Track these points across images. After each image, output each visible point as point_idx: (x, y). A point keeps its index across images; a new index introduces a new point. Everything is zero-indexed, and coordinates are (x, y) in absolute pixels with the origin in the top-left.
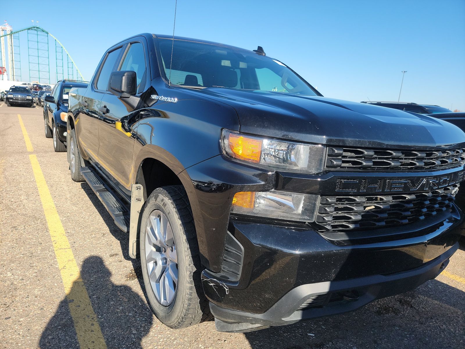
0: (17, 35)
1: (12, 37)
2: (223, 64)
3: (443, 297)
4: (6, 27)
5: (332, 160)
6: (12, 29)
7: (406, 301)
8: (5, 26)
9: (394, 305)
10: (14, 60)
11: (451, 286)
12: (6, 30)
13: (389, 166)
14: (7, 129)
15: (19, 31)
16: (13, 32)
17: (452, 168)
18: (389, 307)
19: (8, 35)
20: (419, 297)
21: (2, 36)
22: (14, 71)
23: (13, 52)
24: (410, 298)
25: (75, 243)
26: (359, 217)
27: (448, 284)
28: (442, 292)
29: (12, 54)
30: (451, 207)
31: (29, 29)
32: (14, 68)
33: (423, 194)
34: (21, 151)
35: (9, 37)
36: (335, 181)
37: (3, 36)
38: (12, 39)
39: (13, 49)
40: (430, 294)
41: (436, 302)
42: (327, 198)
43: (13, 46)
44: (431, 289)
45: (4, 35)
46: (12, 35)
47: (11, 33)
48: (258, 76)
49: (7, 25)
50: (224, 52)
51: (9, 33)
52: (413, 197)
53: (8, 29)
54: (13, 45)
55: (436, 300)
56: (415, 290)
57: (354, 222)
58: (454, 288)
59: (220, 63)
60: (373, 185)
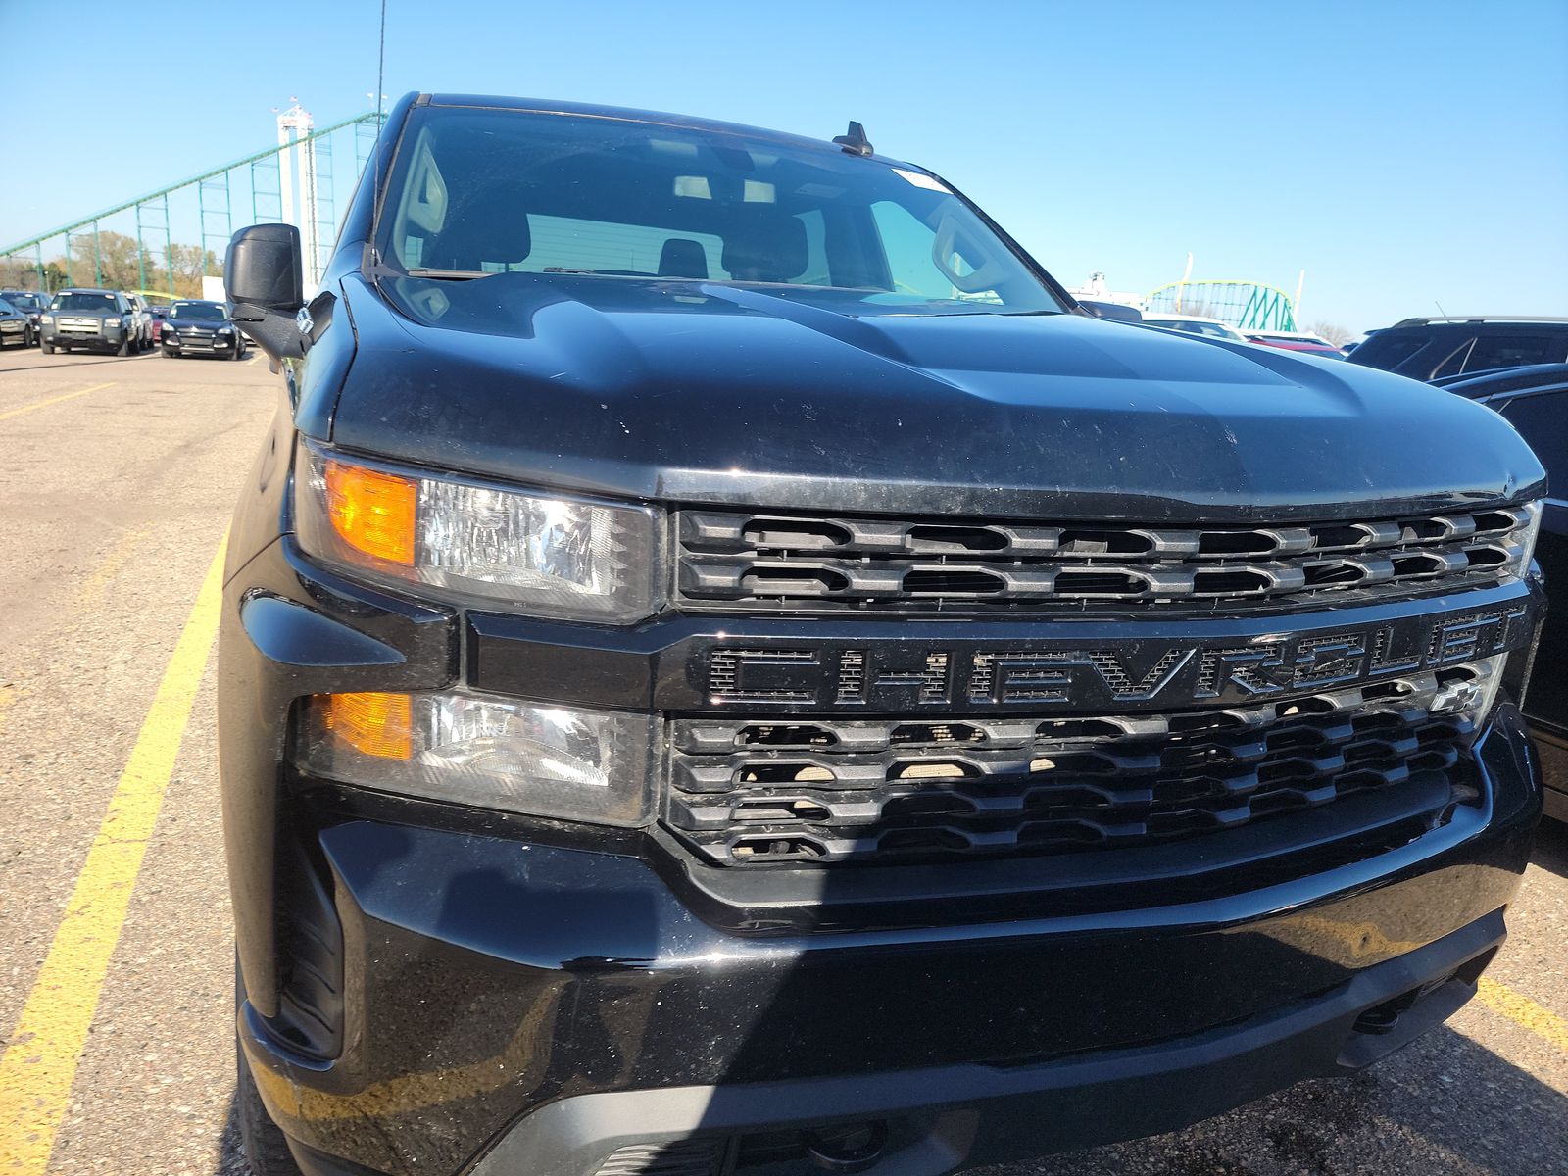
0: (324, 140)
1: (313, 148)
2: (679, 191)
3: (1486, 1132)
4: (294, 118)
5: (696, 568)
6: (312, 122)
7: (1304, 1141)
8: (291, 114)
9: (1246, 1155)
10: (316, 220)
11: (1546, 1083)
12: (294, 128)
13: (996, 594)
14: (222, 433)
15: (331, 127)
16: (315, 132)
17: (1422, 596)
18: (1218, 1162)
19: (299, 142)
20: (1373, 1125)
21: (284, 144)
22: (318, 253)
23: (315, 195)
24: (1331, 1125)
25: (175, 820)
26: (870, 811)
27: (1536, 1074)
28: (1494, 1108)
29: (312, 202)
30: (1449, 765)
31: (360, 121)
32: (317, 244)
33: (1225, 711)
34: (218, 501)
35: (301, 147)
36: (701, 657)
37: (286, 147)
38: (313, 156)
39: (314, 186)
40: (1430, 1114)
41: (1442, 1155)
42: (694, 726)
43: (314, 177)
44: (1445, 1092)
45: (288, 143)
46: (313, 143)
47: (311, 134)
48: (881, 231)
49: (299, 111)
50: (688, 148)
51: (304, 134)
52: (1157, 725)
53: (302, 122)
54: (314, 172)
55: (1446, 1143)
56: (1372, 1091)
57: (856, 831)
58: (1559, 1094)
59: (671, 186)
60: (906, 676)
